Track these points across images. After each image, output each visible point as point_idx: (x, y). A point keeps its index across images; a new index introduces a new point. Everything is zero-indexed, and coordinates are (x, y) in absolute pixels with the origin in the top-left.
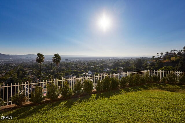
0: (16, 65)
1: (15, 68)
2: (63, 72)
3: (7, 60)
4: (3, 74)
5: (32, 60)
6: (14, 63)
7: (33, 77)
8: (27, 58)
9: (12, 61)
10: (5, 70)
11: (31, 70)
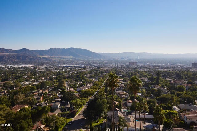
0: (107, 70)
1: (105, 75)
2: (178, 95)
3: (98, 61)
4: (91, 84)
5: (130, 63)
6: (106, 67)
7: (124, 96)
8: (122, 58)
9: (103, 64)
10: (94, 77)
11: (125, 81)
